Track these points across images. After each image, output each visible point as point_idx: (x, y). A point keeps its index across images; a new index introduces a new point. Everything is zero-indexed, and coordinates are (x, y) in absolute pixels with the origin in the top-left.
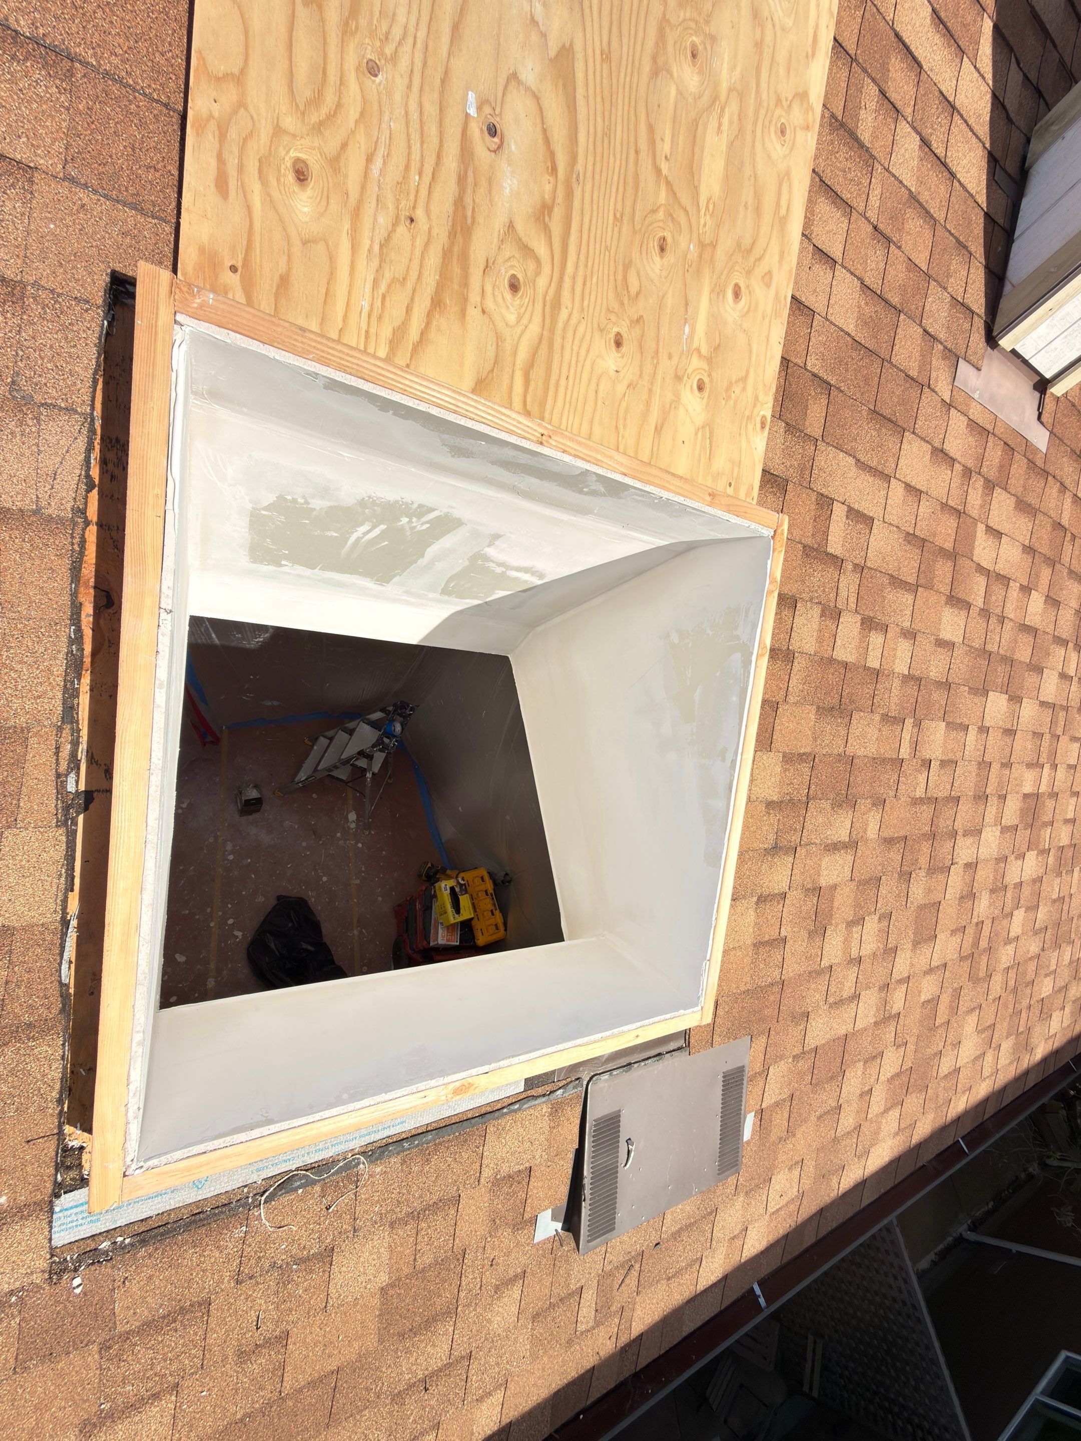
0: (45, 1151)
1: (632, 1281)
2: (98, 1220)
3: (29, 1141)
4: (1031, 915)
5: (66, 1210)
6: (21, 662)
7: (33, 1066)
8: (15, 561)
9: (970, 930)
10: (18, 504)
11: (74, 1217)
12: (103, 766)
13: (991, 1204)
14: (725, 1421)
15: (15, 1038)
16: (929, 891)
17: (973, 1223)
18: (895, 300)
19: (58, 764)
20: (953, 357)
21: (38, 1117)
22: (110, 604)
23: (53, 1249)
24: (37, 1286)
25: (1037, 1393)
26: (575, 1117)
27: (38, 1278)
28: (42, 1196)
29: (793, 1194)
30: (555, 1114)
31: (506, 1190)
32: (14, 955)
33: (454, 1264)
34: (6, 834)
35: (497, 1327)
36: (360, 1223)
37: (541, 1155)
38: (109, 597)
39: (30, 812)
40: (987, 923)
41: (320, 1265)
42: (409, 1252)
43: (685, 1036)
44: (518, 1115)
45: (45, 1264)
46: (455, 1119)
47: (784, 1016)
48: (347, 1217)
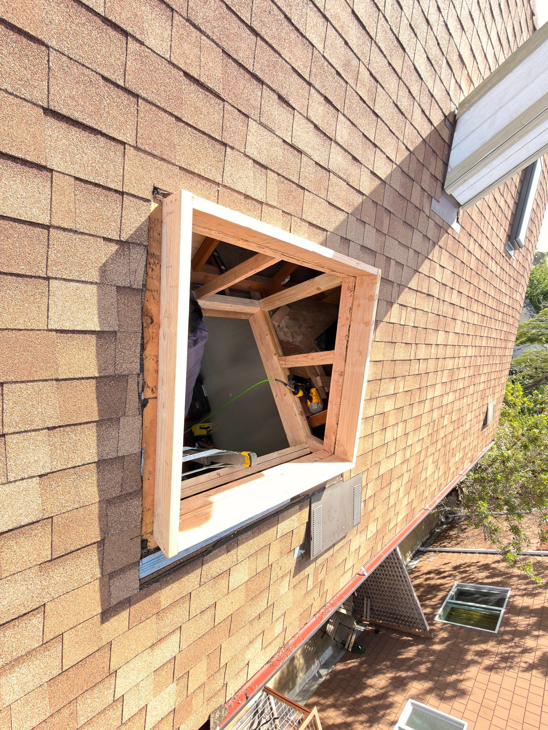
0: (137, 542)
1: (324, 570)
3: (132, 539)
4: (450, 416)
5: (144, 564)
6: (125, 349)
7: (132, 509)
8: (122, 307)
9: (431, 424)
10: (124, 284)
11: (146, 567)
12: (151, 388)
13: (428, 535)
14: (334, 639)
15: (126, 499)
16: (419, 410)
17: (423, 544)
18: (412, 176)
19: (138, 388)
20: (430, 197)
21: (134, 529)
22: (152, 322)
23: (140, 580)
24: (135, 595)
25: (447, 599)
26: (307, 509)
27: (136, 592)
28: (136, 560)
29: (375, 531)
30: (301, 509)
31: (285, 540)
32: (125, 467)
33: (268, 570)
34: (121, 419)
35: (282, 592)
36: (239, 558)
37: (296, 525)
38: (152, 319)
39: (130, 409)
40: (437, 421)
41: (226, 576)
42: (254, 567)
43: (342, 475)
44: (290, 511)
45: (137, 586)
46: (269, 515)
47: (373, 463)
48: (235, 556)
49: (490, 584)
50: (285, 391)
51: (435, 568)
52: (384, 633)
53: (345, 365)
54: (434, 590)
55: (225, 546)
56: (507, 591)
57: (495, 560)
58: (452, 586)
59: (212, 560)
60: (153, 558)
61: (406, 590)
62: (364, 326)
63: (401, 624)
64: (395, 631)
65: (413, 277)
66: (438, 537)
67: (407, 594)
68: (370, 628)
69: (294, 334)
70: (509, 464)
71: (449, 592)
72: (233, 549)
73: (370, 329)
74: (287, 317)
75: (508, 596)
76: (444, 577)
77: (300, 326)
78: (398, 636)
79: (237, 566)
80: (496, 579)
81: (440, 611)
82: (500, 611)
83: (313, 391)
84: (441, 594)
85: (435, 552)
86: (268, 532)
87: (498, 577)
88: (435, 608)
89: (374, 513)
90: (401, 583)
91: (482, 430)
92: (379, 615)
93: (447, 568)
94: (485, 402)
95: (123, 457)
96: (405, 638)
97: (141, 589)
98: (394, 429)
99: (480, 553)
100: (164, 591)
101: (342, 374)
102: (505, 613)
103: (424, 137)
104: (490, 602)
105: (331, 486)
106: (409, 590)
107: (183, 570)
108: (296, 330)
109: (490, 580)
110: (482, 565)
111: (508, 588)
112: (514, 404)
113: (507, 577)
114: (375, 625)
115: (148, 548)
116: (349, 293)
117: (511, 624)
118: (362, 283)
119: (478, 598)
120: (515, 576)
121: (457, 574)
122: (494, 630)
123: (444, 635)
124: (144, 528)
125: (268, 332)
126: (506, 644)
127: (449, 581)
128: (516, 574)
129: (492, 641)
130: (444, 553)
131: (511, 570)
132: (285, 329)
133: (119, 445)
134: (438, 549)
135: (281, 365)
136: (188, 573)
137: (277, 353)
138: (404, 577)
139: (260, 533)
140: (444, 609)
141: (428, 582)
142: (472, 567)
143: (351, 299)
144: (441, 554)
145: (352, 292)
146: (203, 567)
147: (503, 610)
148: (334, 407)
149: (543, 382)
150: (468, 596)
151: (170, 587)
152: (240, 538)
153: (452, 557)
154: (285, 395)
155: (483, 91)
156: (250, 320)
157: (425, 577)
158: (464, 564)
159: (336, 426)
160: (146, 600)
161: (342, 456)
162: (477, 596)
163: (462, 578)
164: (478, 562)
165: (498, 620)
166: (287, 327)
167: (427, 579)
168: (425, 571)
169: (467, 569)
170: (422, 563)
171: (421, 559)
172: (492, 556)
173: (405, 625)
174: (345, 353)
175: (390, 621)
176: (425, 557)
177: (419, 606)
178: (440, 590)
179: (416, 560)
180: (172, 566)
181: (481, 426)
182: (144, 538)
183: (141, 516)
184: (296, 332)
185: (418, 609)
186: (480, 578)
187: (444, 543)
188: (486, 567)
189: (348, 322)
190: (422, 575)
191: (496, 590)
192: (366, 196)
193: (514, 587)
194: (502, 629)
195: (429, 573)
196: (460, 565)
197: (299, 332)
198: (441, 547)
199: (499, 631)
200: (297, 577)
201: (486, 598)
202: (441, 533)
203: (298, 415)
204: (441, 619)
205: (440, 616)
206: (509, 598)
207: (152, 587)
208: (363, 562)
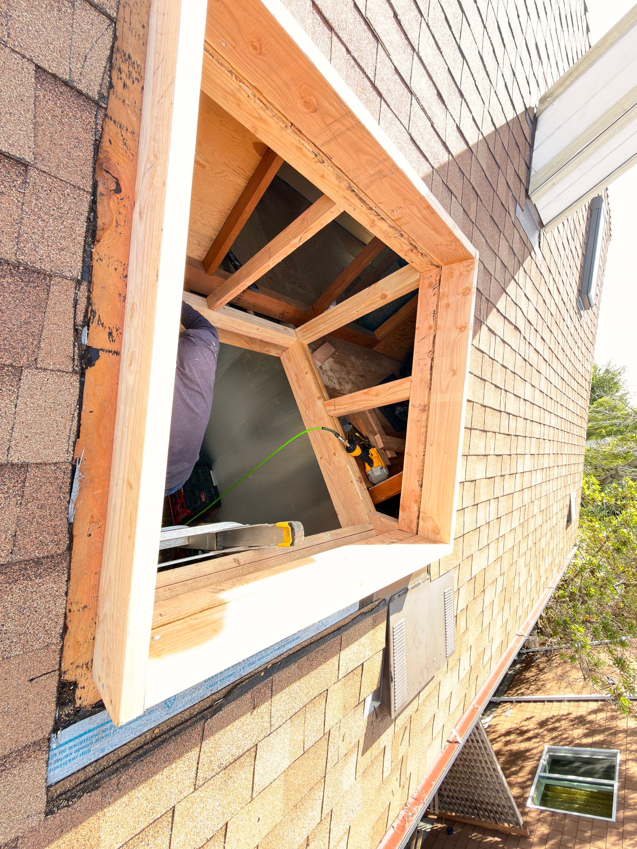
0: (47, 688)
1: (406, 737)
2: (89, 751)
3: (32, 680)
4: (539, 503)
5: (62, 745)
7: (39, 603)
8: (47, 119)
10: (54, 69)
11: (68, 752)
12: (107, 329)
15: (24, 575)
16: (510, 486)
18: (498, 161)
19: (75, 315)
20: (515, 200)
21: (42, 653)
22: (118, 190)
23: (48, 788)
24: (33, 830)
25: (539, 773)
26: (383, 625)
27: (34, 822)
28: (40, 735)
29: (468, 668)
30: (375, 625)
31: (351, 682)
32: (27, 491)
33: (324, 742)
34: (25, 372)
35: (346, 786)
36: (274, 720)
37: (368, 653)
38: (118, 184)
39: (49, 354)
40: (527, 506)
41: (249, 760)
42: (300, 738)
43: (428, 569)
44: (357, 627)
45: (42, 806)
46: (326, 633)
47: (465, 557)
48: (267, 718)
49: (591, 745)
50: (335, 449)
51: (515, 726)
52: (460, 833)
53: (429, 394)
54: (518, 758)
55: (248, 695)
56: (615, 755)
57: (589, 710)
58: (542, 752)
59: (222, 728)
60: (87, 728)
61: (486, 762)
62: (458, 332)
63: (483, 816)
64: (475, 828)
65: (501, 296)
66: (512, 681)
67: (488, 768)
68: (439, 825)
69: (341, 380)
70: (601, 574)
71: (539, 760)
72: (263, 701)
73: (468, 335)
74: (331, 359)
75: (618, 762)
76: (529, 739)
77: (349, 373)
78: (480, 835)
79: (270, 738)
80: (598, 738)
81: (532, 792)
82: (612, 786)
83: (373, 452)
84: (529, 765)
85: (511, 702)
86: (324, 666)
87: (599, 734)
88: (524, 786)
89: (466, 637)
90: (478, 751)
91: (566, 529)
92: (450, 803)
93: (531, 724)
94: (568, 493)
95: (24, 466)
96: (490, 839)
97: (49, 813)
98: (485, 508)
99: (569, 701)
100: (109, 811)
101: (425, 408)
102: (620, 789)
103: (508, 120)
104: (596, 773)
105: (415, 586)
106: (491, 762)
107: (160, 753)
108: (344, 376)
109: (589, 740)
110: (576, 718)
111: (615, 751)
112: (593, 499)
113: (611, 734)
114: (446, 819)
115: (78, 703)
116: (431, 292)
117: (630, 805)
118: (451, 274)
119: (578, 767)
120: (621, 732)
121: (545, 733)
122: (610, 816)
123: (543, 830)
124: (69, 654)
125: (308, 370)
126: (631, 839)
127: (537, 745)
128: (622, 729)
129: (611, 836)
130: (523, 703)
131: (614, 723)
132: (330, 373)
133: (15, 435)
134: (515, 698)
135: (327, 411)
136: (169, 761)
137: (322, 397)
138: (482, 741)
139: (312, 668)
140: (537, 788)
141: (509, 748)
142: (563, 722)
143: (435, 298)
144: (519, 704)
145: (436, 289)
146: (204, 743)
147: (616, 784)
148: (415, 459)
149: (609, 481)
150: (565, 765)
151: (125, 799)
152: (276, 677)
153: (535, 708)
154: (334, 454)
155: (568, 82)
156: (282, 358)
157: (504, 739)
158: (551, 718)
159: (419, 490)
160: (61, 841)
161: (432, 537)
162: (577, 764)
163: (552, 739)
164: (569, 714)
165: (612, 800)
166: (331, 370)
167: (507, 743)
168: (503, 731)
169: (557, 725)
170: (496, 719)
171: (495, 714)
172: (585, 704)
173: (489, 817)
174: (428, 377)
175: (467, 813)
176: (499, 710)
177: (506, 785)
178: (527, 759)
179: (489, 715)
180: (134, 746)
181: (565, 524)
182: (68, 677)
183: (61, 621)
184: (343, 379)
185: (504, 791)
186: (576, 736)
187: (520, 689)
188: (581, 720)
189: (432, 331)
190: (499, 737)
191: (600, 753)
192: (452, 156)
193: (622, 748)
194: (621, 814)
195: (508, 733)
196: (547, 720)
197: (347, 379)
198: (518, 695)
199: (617, 818)
200: (368, 753)
201: (590, 767)
202: (515, 675)
203: (355, 482)
204: (534, 804)
205: (533, 800)
206: (620, 765)
207: (79, 805)
208: (454, 719)
